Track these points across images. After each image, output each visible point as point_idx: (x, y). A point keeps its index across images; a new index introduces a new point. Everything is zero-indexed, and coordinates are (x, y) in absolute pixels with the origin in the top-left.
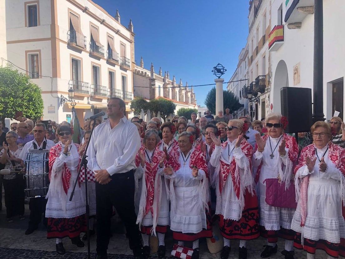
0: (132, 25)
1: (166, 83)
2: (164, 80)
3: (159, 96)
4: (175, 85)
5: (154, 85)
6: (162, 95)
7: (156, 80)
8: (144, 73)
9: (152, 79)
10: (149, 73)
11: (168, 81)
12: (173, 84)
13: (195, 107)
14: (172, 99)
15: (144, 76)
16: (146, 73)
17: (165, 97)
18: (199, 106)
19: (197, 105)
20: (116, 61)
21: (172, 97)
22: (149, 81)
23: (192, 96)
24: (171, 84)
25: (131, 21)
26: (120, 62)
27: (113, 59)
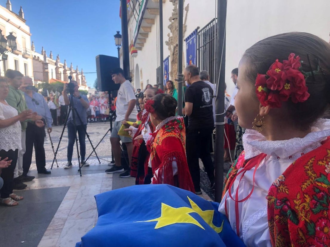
0: (22, 11)
1: (58, 67)
2: (56, 64)
3: (52, 79)
4: (66, 68)
5: (47, 68)
6: (55, 78)
7: (49, 64)
8: (37, 57)
9: (45, 63)
10: (42, 58)
11: (60, 65)
12: (64, 67)
13: (85, 88)
14: (64, 81)
15: (37, 60)
16: (38, 57)
17: (57, 79)
18: (89, 88)
19: (87, 86)
20: (20, 51)
21: (64, 79)
22: (42, 65)
23: (82, 79)
24: (62, 67)
25: (21, 8)
26: (23, 52)
27: (17, 50)
